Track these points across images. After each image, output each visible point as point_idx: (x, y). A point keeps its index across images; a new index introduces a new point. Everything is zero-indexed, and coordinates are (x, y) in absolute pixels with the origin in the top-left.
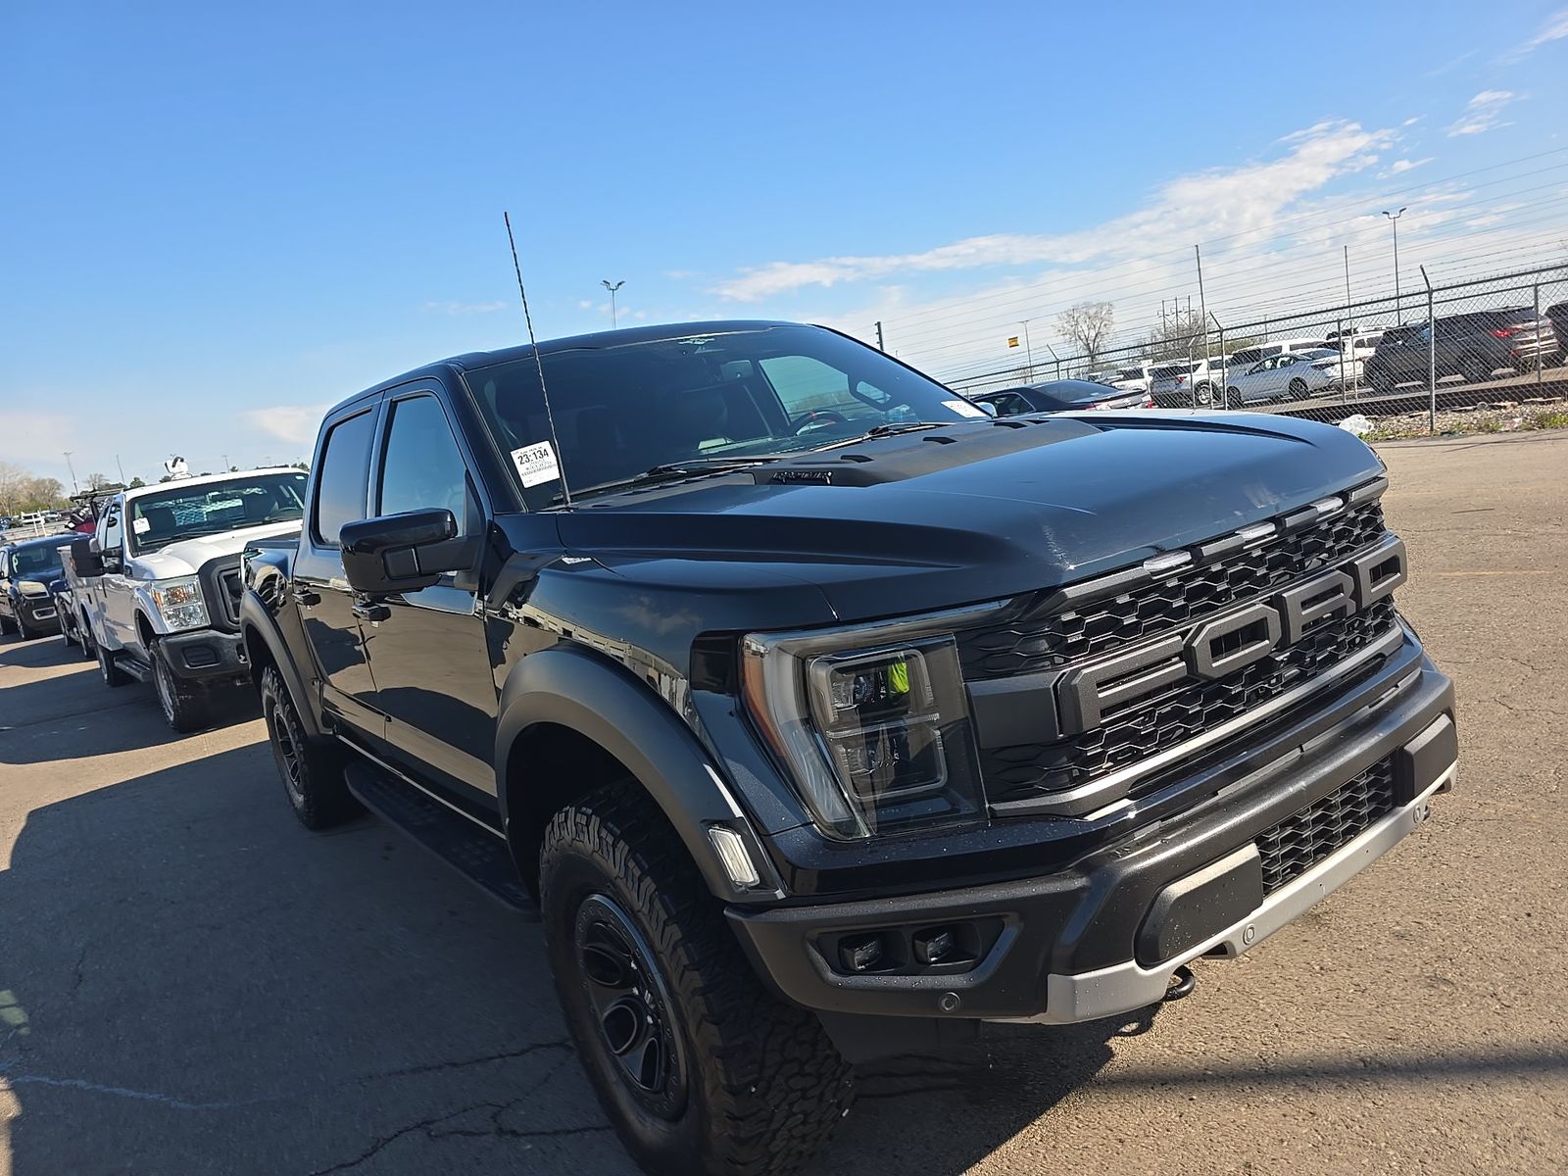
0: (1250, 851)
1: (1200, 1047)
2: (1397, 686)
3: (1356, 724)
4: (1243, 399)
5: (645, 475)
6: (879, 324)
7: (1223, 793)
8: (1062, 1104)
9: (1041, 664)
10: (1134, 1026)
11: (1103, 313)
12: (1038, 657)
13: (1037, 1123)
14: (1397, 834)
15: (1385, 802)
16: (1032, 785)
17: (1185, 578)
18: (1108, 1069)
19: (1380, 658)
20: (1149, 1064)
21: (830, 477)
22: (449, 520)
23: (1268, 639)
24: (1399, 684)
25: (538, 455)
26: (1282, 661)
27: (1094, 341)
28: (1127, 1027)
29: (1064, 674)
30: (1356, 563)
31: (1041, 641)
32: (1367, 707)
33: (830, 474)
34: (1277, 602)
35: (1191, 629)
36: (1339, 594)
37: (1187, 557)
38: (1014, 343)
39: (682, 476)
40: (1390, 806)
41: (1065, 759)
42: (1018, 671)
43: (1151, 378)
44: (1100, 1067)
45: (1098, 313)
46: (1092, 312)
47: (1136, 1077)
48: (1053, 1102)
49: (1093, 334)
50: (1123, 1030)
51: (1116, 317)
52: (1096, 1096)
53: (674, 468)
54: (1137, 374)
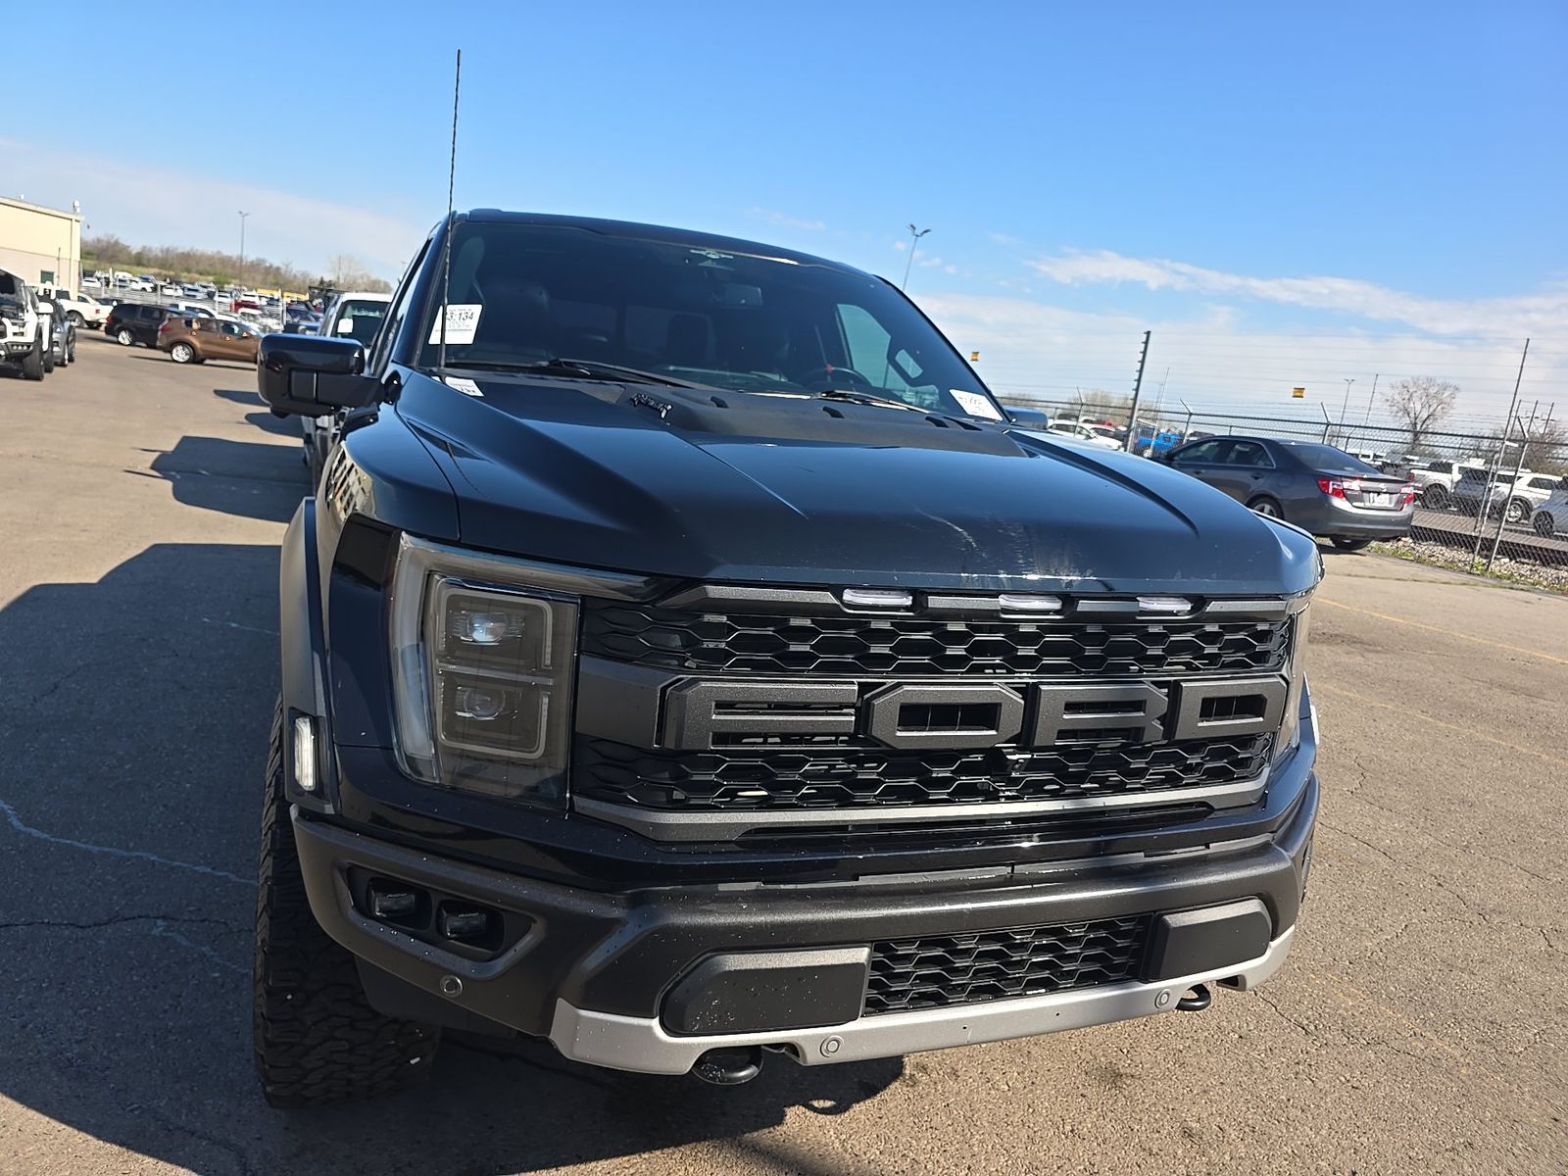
0: (861, 955)
1: (873, 1153)
2: (1208, 848)
3: (1110, 868)
4: (1554, 529)
5: (545, 364)
6: (1148, 333)
7: (863, 881)
8: (686, 1149)
9: (667, 661)
10: (828, 1104)
11: (1445, 396)
12: (669, 653)
13: (646, 1156)
14: (1123, 1012)
15: (1117, 968)
16: (622, 791)
17: (902, 625)
18: (765, 1136)
19: (1204, 808)
20: (806, 1148)
21: (667, 411)
22: (356, 355)
23: (997, 731)
24: (1211, 845)
25: (463, 316)
26: (1017, 761)
27: (1424, 422)
28: (821, 1102)
29: (681, 679)
30: (1184, 685)
31: (673, 636)
32: (1142, 854)
33: (670, 407)
34: (1030, 693)
35: (884, 684)
36: (1139, 711)
37: (908, 601)
38: (1298, 394)
39: (584, 376)
40: (1119, 975)
41: (667, 775)
42: (637, 659)
43: (1460, 477)
44: (757, 1130)
45: (1438, 393)
46: (1432, 391)
47: (781, 1156)
48: (677, 1143)
49: (1424, 415)
50: (816, 1104)
51: (1457, 401)
52: (727, 1155)
53: (579, 366)
54: (1446, 468)
